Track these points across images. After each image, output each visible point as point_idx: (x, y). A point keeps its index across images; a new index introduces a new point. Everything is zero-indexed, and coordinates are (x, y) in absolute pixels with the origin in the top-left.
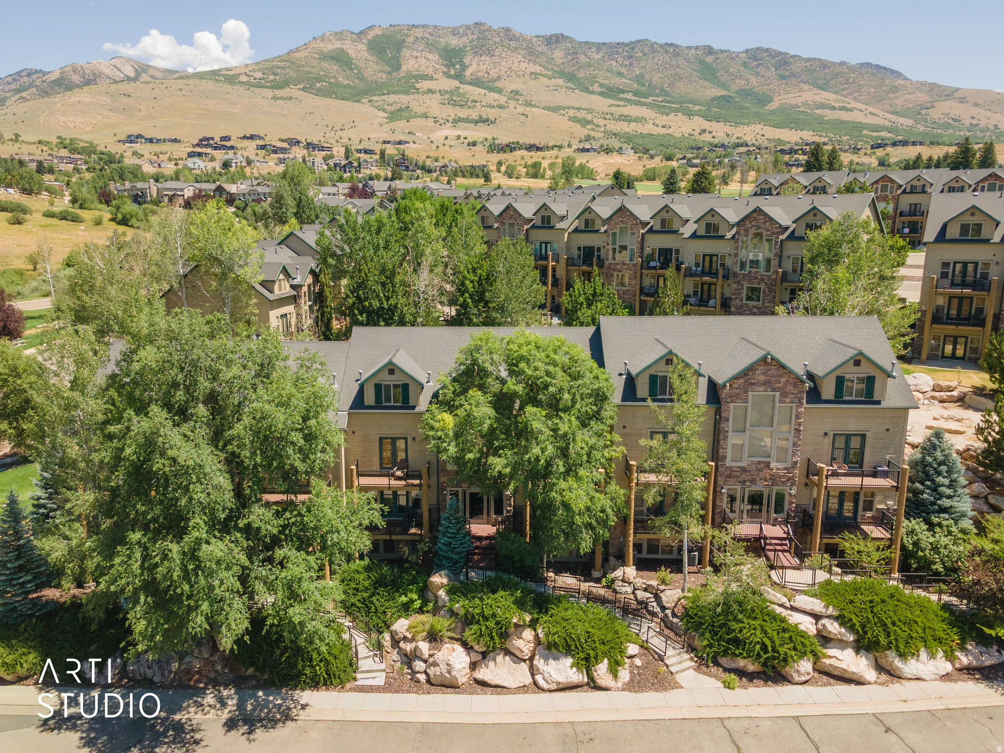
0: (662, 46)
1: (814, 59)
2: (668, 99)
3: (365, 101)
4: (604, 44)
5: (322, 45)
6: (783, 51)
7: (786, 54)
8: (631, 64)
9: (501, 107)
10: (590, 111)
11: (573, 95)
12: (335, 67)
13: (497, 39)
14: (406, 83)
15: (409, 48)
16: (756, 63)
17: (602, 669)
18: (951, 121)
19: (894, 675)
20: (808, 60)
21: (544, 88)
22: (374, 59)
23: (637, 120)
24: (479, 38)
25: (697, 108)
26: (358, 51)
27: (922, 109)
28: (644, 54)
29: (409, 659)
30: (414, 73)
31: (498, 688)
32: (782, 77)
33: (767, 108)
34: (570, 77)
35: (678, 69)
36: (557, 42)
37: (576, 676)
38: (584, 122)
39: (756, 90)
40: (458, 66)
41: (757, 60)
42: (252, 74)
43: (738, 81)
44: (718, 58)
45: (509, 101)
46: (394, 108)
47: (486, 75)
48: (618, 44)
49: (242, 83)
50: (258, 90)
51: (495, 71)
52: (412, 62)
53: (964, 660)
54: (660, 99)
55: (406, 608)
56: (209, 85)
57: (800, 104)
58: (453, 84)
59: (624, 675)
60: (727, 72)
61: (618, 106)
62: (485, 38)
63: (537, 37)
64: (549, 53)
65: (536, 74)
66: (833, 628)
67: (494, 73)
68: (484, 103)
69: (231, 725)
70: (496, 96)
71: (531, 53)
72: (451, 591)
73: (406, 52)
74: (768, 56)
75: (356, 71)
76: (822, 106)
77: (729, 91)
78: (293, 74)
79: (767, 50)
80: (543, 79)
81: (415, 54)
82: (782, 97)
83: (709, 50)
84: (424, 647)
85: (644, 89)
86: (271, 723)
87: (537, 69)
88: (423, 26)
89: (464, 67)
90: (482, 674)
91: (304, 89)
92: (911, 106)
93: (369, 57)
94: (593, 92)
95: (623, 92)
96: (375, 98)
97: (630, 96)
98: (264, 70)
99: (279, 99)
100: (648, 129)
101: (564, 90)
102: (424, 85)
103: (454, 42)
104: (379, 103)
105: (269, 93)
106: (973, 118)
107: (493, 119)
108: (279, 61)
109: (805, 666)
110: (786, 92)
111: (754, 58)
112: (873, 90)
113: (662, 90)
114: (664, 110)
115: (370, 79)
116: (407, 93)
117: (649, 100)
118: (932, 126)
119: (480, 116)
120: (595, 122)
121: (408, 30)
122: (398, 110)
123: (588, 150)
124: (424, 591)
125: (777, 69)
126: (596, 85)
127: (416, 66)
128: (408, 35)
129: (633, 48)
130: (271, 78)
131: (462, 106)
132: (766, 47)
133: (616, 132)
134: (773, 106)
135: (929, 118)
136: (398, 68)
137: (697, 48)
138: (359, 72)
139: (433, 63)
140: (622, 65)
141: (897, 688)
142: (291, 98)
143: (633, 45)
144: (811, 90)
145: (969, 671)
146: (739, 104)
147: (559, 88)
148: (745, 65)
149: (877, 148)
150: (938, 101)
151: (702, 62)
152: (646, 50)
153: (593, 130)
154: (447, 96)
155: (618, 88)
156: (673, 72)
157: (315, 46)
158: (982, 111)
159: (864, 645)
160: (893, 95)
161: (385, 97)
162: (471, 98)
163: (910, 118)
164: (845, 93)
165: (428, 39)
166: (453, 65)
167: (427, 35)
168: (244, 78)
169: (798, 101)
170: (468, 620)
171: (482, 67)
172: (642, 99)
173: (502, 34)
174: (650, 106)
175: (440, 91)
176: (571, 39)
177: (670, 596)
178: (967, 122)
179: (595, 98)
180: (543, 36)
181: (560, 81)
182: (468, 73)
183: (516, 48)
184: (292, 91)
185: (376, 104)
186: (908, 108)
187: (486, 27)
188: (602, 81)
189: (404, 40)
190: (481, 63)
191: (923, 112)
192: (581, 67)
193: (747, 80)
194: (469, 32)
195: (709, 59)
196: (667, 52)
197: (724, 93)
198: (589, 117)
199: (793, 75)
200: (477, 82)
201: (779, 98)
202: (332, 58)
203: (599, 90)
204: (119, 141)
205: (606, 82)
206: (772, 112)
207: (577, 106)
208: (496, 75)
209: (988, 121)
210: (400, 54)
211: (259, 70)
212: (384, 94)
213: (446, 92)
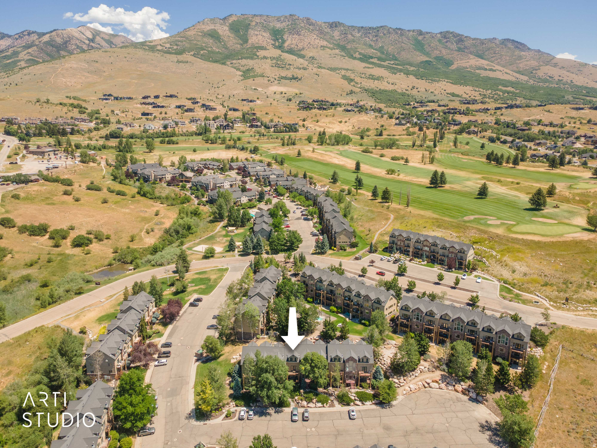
0: (394, 30)
1: (478, 39)
2: (397, 62)
3: (228, 63)
4: (362, 27)
5: (203, 27)
6: (461, 33)
7: (462, 35)
8: (377, 40)
9: (305, 69)
10: (353, 71)
11: (344, 61)
12: (211, 41)
13: (302, 25)
14: (251, 52)
15: (252, 29)
16: (446, 40)
17: (325, 404)
18: (548, 78)
19: (364, 404)
20: (474, 39)
21: (328, 56)
22: (232, 35)
23: (379, 78)
24: (292, 24)
25: (412, 68)
26: (224, 30)
27: (534, 70)
28: (384, 34)
29: (298, 403)
30: (256, 45)
31: (311, 407)
32: (459, 50)
33: (450, 68)
34: (343, 48)
35: (402, 44)
36: (336, 26)
37: (321, 406)
38: (350, 80)
39: (445, 57)
40: (280, 41)
41: (446, 39)
42: (164, 45)
43: (435, 51)
44: (425, 37)
45: (309, 65)
46: (244, 69)
47: (296, 47)
48: (370, 28)
49: (159, 50)
50: (168, 56)
51: (302, 44)
52: (254, 38)
53: (373, 402)
54: (392, 62)
55: (297, 395)
56: (140, 53)
57: (468, 67)
58: (278, 52)
59: (328, 405)
60: (430, 46)
61: (369, 68)
62: (295, 24)
63: (325, 23)
64: (331, 33)
65: (324, 47)
66: (356, 398)
67: (300, 46)
68: (295, 66)
69: (275, 412)
70: (301, 60)
71: (321, 33)
72: (304, 393)
73: (251, 32)
74: (453, 36)
75: (223, 43)
76: (480, 68)
77: (430, 58)
78: (187, 45)
79: (452, 33)
80: (328, 50)
81: (256, 33)
82: (459, 62)
83: (420, 33)
84: (300, 401)
85: (383, 56)
86: (280, 412)
87: (325, 43)
88: (261, 16)
89: (284, 41)
90: (309, 405)
91: (194, 55)
92: (527, 68)
93: (230, 35)
94: (355, 58)
95: (372, 58)
96: (234, 61)
97: (375, 61)
98: (171, 42)
99: (180, 62)
100: (384, 86)
101: (339, 57)
102: (261, 53)
103: (278, 25)
104: (236, 65)
105: (174, 58)
106: (560, 76)
107: (300, 78)
108: (179, 37)
109: (352, 404)
110: (461, 60)
111: (445, 37)
112: (508, 58)
113: (394, 56)
114: (393, 70)
115: (231, 48)
116: (252, 58)
117: (385, 64)
118: (538, 81)
119: (293, 76)
120: (356, 80)
121: (252, 18)
122: (247, 70)
123: (350, 111)
124: (300, 393)
125: (457, 44)
126: (357, 53)
127: (257, 40)
128: (251, 21)
129: (378, 31)
130: (175, 47)
131: (283, 68)
132: (451, 31)
133: (366, 88)
134: (454, 67)
135: (537, 75)
136: (246, 41)
137: (414, 31)
138: (225, 44)
139: (266, 39)
140: (372, 40)
141: (364, 406)
142: (187, 62)
143: (378, 29)
144: (474, 58)
145: (374, 404)
146: (435, 66)
147: (336, 56)
148: (440, 41)
149: (498, 109)
150: (542, 66)
151: (416, 39)
152: (385, 32)
153: (354, 86)
154: (274, 61)
155: (369, 56)
156: (400, 46)
157: (199, 27)
158: (565, 72)
159: (360, 401)
160: (518, 62)
161: (240, 61)
162: (288, 63)
163: (527, 76)
164: (493, 59)
165: (263, 23)
166: (278, 40)
167: (262, 21)
168: (159, 48)
169: (467, 65)
170: (306, 398)
171: (293, 42)
172: (382, 63)
173: (305, 22)
174: (387, 68)
175: (271, 58)
176: (343, 24)
177: (336, 393)
178: (556, 78)
179: (357, 62)
180: (328, 23)
181: (337, 51)
182: (286, 45)
183: (313, 30)
184: (187, 57)
185: (235, 65)
186: (526, 69)
187: (296, 17)
188: (360, 51)
189: (249, 24)
190: (293, 39)
191: (534, 72)
192: (349, 42)
193: (440, 51)
194: (286, 20)
195: (420, 38)
196: (397, 33)
197: (427, 59)
198: (352, 76)
199: (466, 47)
200: (291, 51)
201: (457, 62)
202: (209, 35)
203: (359, 56)
204: (100, 99)
205: (363, 51)
206: (453, 71)
207: (346, 67)
208: (302, 47)
209: (568, 78)
210: (247, 32)
211: (168, 43)
212: (239, 59)
213: (274, 58)
